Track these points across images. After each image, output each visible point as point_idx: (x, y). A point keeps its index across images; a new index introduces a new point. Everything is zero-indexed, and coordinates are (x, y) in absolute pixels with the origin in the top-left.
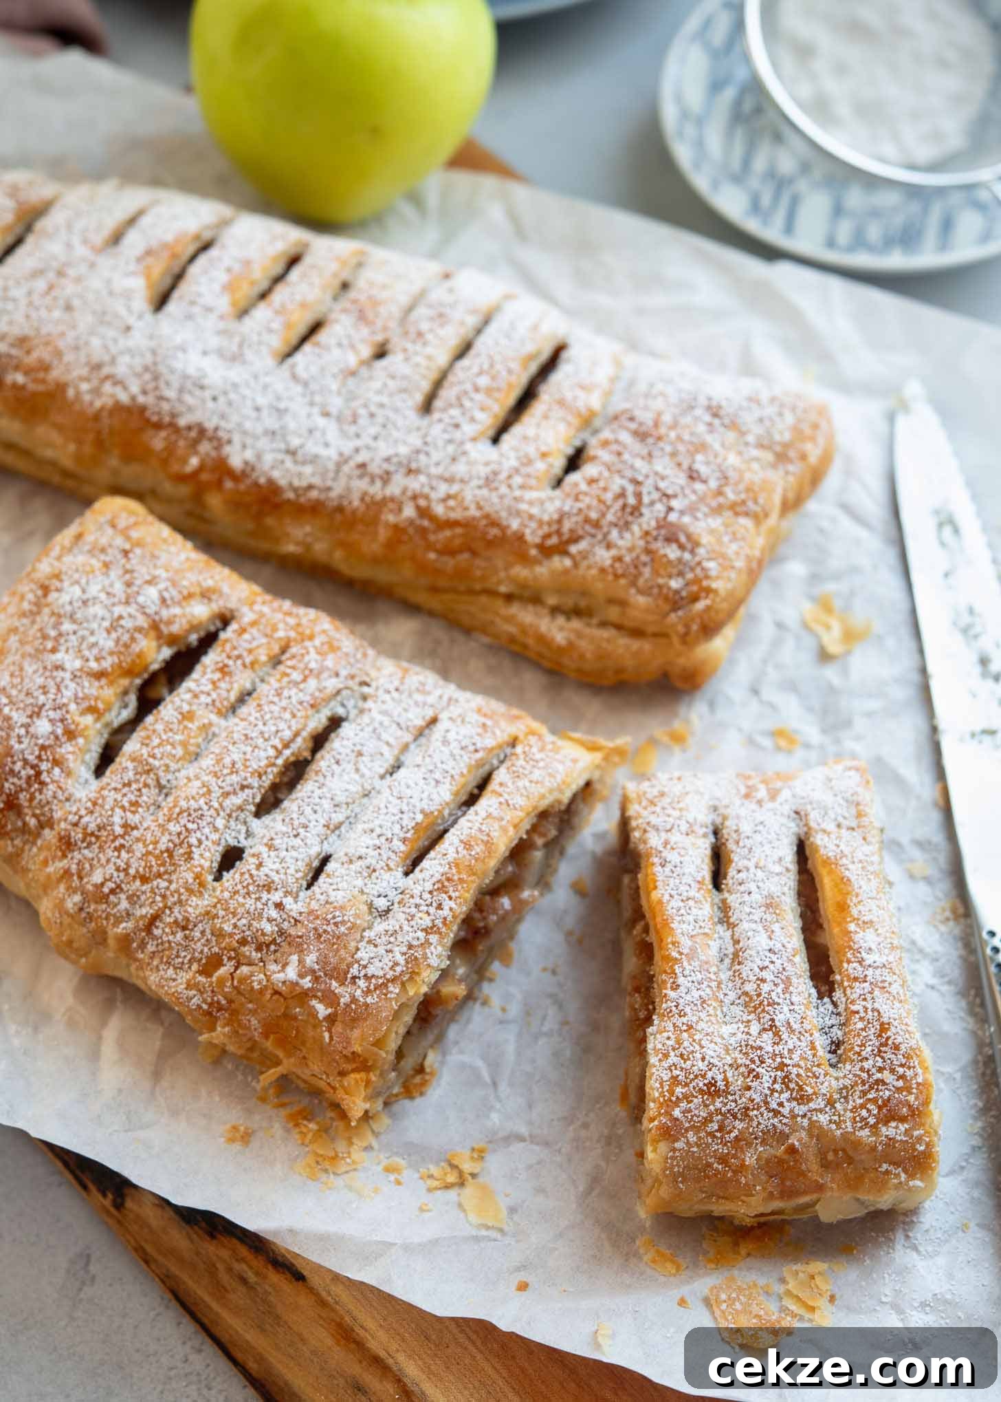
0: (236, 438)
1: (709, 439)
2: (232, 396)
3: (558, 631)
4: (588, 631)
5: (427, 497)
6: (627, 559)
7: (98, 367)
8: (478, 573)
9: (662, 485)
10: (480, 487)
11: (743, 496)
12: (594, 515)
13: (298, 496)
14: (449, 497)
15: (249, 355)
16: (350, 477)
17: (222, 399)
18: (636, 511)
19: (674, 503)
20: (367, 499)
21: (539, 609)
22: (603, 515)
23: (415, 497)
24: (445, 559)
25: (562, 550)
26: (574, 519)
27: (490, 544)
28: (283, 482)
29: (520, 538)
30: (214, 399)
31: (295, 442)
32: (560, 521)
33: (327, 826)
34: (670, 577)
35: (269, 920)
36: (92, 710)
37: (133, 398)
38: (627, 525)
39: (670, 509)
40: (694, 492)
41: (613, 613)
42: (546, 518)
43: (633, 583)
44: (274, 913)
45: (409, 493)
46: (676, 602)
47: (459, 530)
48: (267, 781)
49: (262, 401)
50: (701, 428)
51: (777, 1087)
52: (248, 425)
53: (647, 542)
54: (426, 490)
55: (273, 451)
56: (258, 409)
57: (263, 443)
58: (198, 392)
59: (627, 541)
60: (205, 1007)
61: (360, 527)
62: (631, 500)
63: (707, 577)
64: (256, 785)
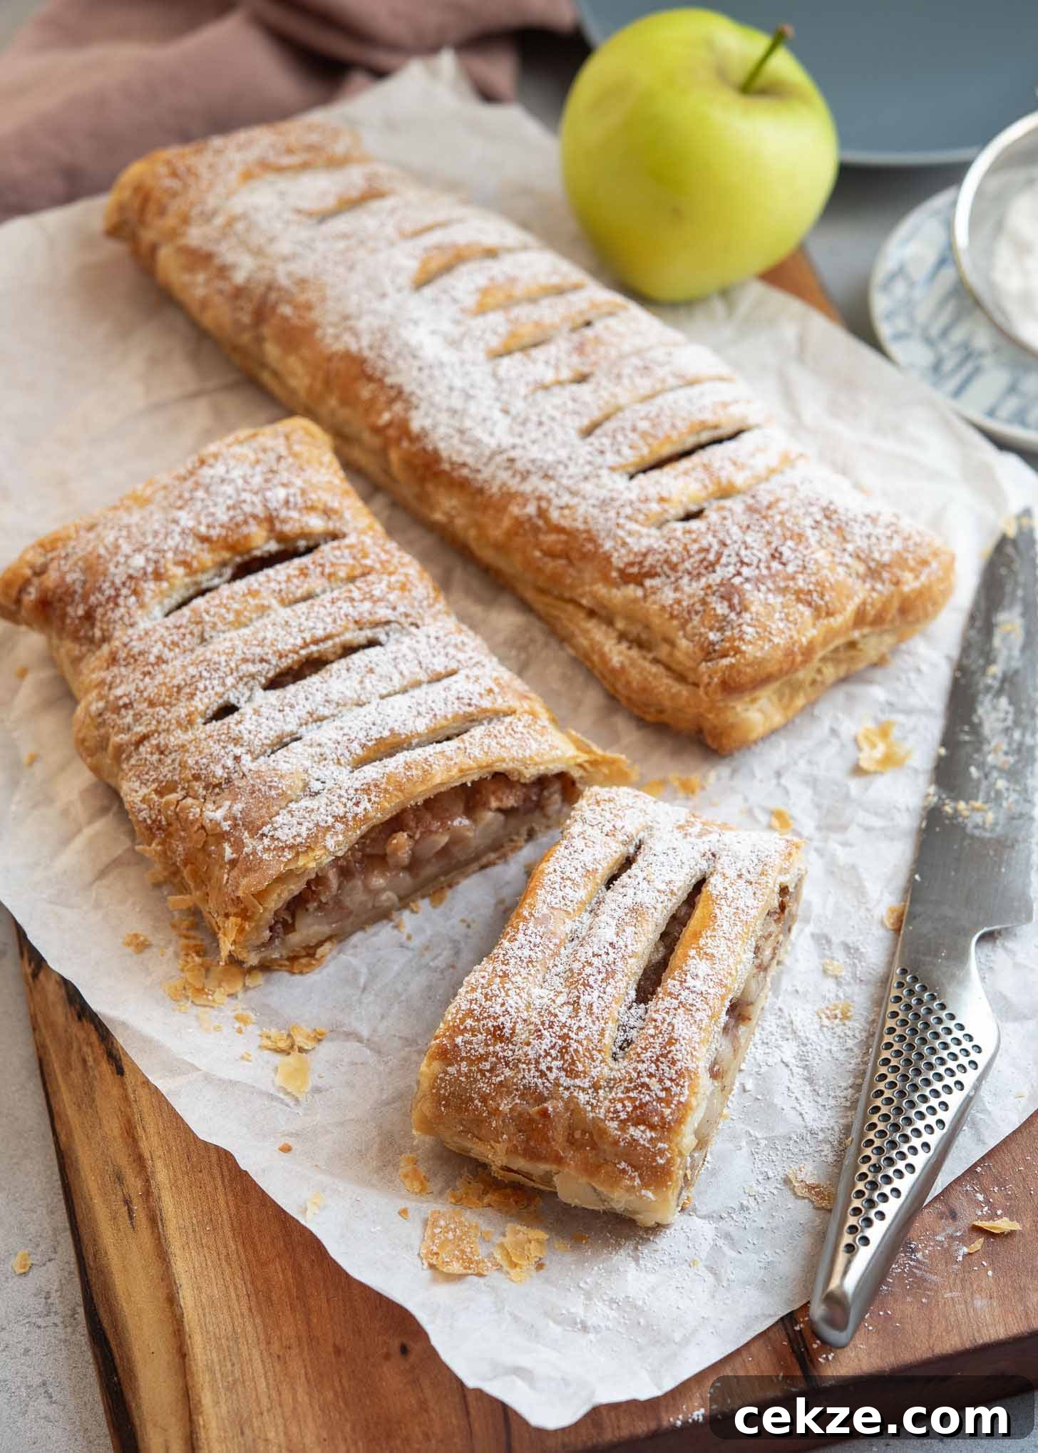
0: (424, 406)
1: (809, 532)
2: (436, 373)
3: (617, 654)
4: (641, 662)
5: (549, 501)
6: (685, 604)
7: (346, 318)
8: (568, 581)
9: (743, 552)
10: (594, 506)
11: (811, 587)
12: (674, 559)
13: (453, 469)
14: (567, 507)
15: (467, 345)
16: (498, 467)
17: (426, 372)
18: (711, 567)
19: (746, 571)
20: (505, 489)
21: (610, 630)
22: (683, 561)
23: (540, 498)
24: (547, 559)
25: (638, 580)
26: (658, 556)
27: (585, 556)
28: (444, 454)
29: (607, 558)
30: (420, 369)
31: (468, 423)
32: (645, 555)
33: (311, 714)
34: (711, 629)
35: (224, 767)
36: (185, 564)
37: (360, 349)
38: (699, 575)
39: (739, 574)
40: (769, 568)
41: (663, 652)
42: (636, 549)
43: (683, 626)
44: (230, 763)
45: (537, 494)
46: (710, 652)
47: (563, 537)
48: (285, 663)
49: (458, 383)
50: (809, 522)
51: (553, 1052)
52: (437, 398)
53: (706, 595)
54: (552, 495)
55: (449, 426)
56: (451, 389)
57: (444, 417)
58: (410, 359)
59: (692, 589)
60: (149, 821)
61: (491, 512)
62: (711, 557)
63: (741, 639)
64: (274, 662)
